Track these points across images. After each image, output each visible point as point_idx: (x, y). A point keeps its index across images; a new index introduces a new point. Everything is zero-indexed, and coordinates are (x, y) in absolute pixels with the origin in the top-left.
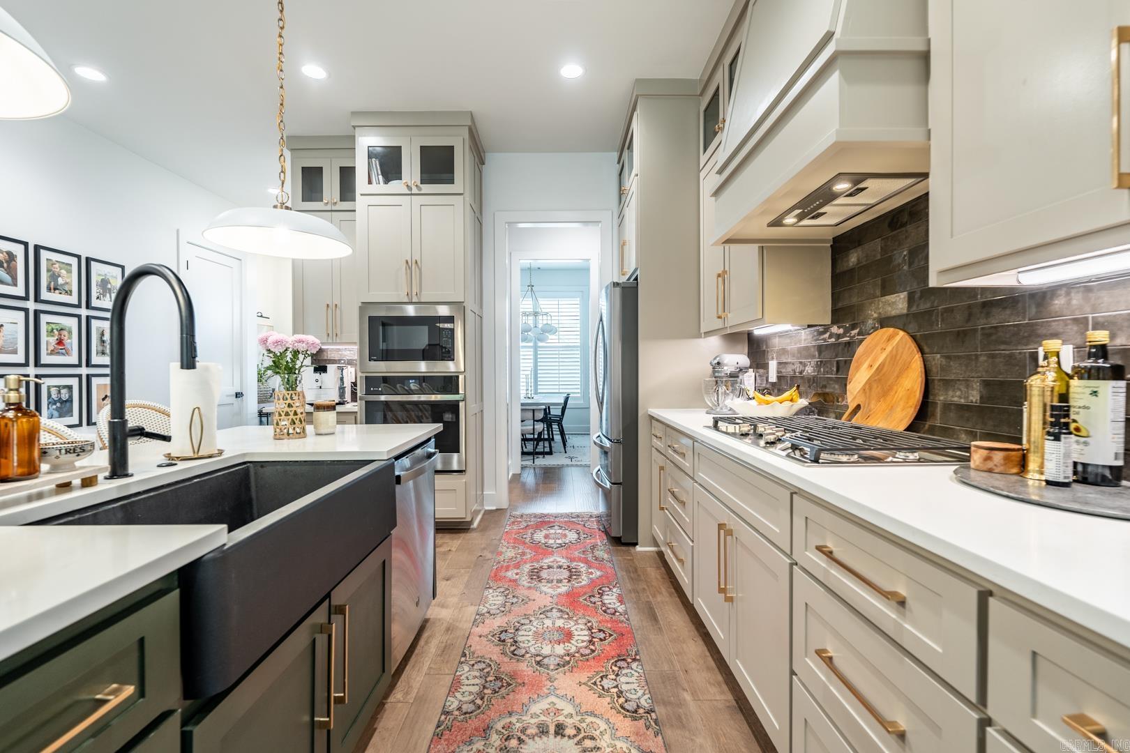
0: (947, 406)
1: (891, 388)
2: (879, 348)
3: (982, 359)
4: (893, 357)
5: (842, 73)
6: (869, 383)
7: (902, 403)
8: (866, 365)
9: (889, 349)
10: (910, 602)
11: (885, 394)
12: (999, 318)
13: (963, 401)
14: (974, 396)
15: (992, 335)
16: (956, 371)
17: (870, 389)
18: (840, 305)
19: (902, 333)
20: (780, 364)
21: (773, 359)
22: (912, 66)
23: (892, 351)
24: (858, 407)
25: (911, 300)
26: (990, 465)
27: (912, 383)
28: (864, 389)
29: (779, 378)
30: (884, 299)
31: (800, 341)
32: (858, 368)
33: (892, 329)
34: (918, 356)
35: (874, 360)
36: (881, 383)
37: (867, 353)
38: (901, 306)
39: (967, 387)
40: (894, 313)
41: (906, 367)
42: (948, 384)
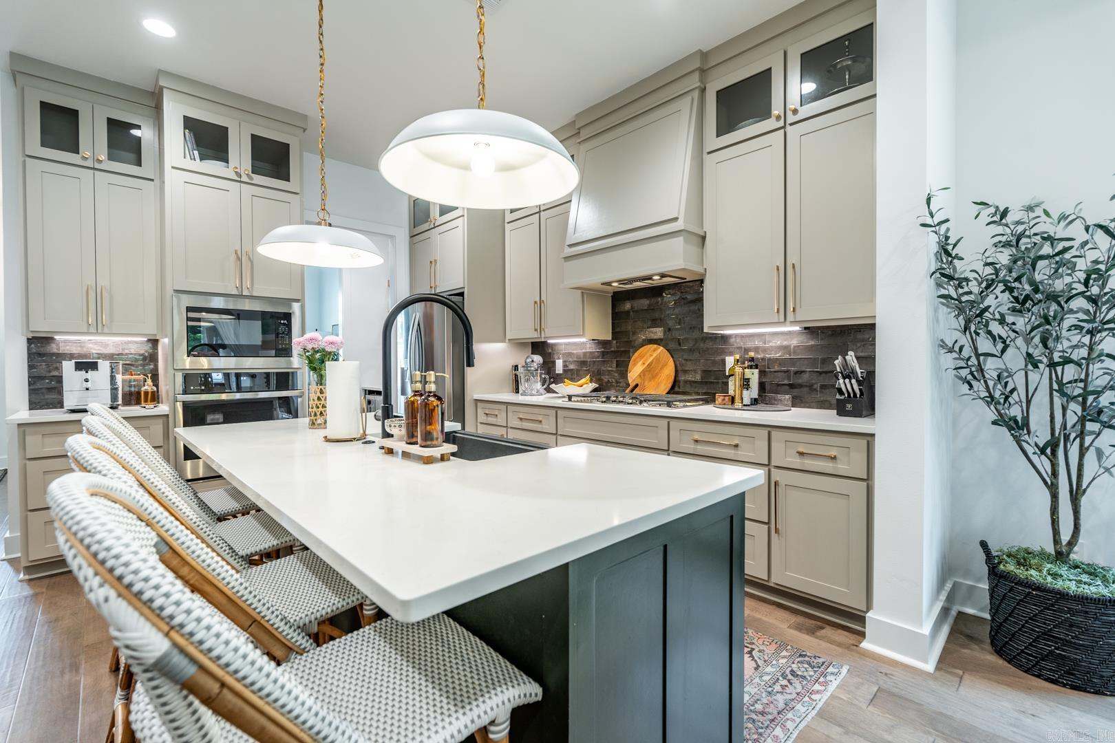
0: (686, 382)
1: (657, 374)
2: (648, 354)
3: (702, 361)
4: (657, 359)
5: (684, 239)
6: (643, 373)
7: (664, 382)
8: (641, 362)
9: (655, 355)
10: (740, 444)
11: (653, 377)
12: (709, 344)
13: (693, 379)
14: (698, 377)
15: (705, 351)
16: (689, 366)
17: (644, 375)
18: (618, 330)
19: (662, 348)
20: (564, 362)
21: (559, 358)
22: (698, 241)
23: (656, 356)
24: (637, 386)
25: (665, 333)
26: (724, 402)
27: (669, 371)
28: (640, 375)
29: (564, 370)
30: (649, 330)
31: (586, 349)
32: (635, 365)
33: (656, 346)
34: (671, 359)
35: (647, 360)
36: (650, 372)
37: (641, 357)
38: (659, 334)
39: (695, 373)
40: (655, 337)
41: (665, 365)
42: (685, 372)
